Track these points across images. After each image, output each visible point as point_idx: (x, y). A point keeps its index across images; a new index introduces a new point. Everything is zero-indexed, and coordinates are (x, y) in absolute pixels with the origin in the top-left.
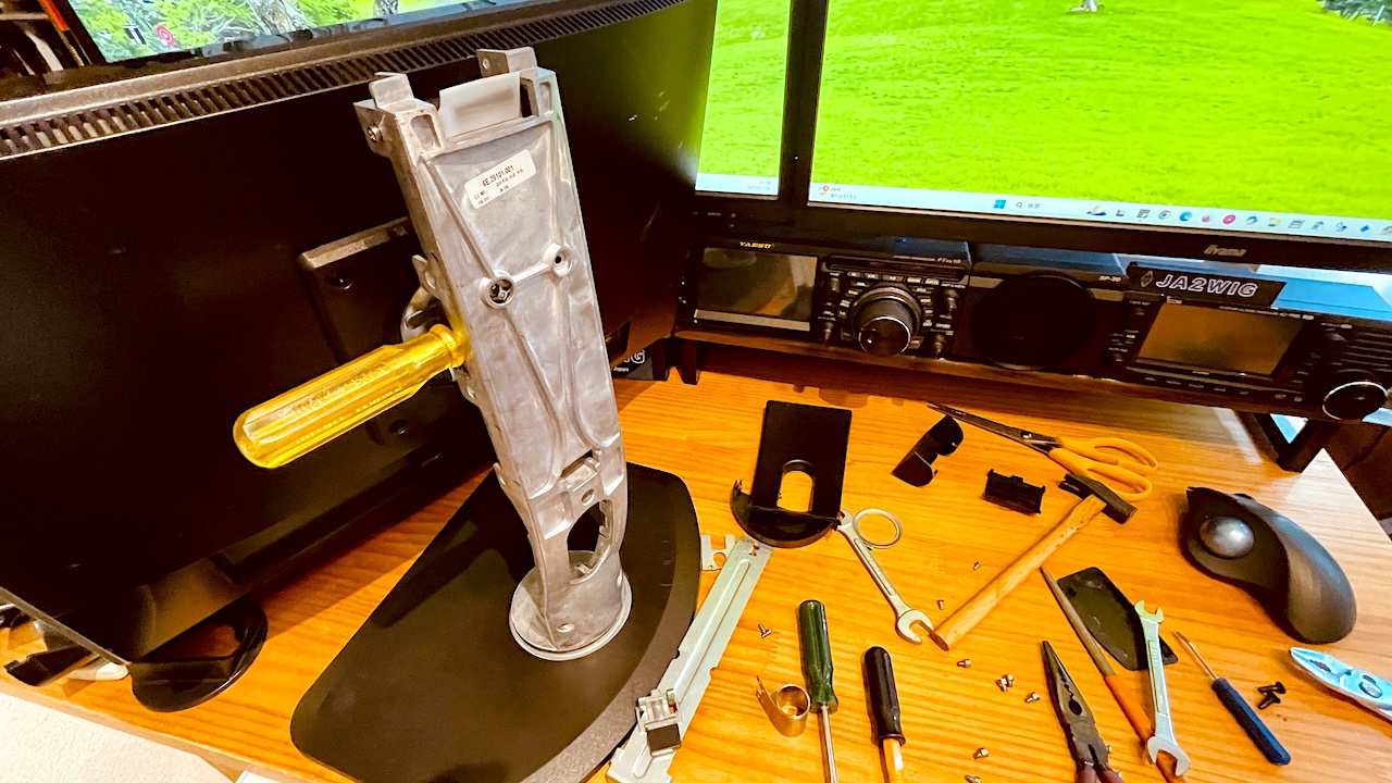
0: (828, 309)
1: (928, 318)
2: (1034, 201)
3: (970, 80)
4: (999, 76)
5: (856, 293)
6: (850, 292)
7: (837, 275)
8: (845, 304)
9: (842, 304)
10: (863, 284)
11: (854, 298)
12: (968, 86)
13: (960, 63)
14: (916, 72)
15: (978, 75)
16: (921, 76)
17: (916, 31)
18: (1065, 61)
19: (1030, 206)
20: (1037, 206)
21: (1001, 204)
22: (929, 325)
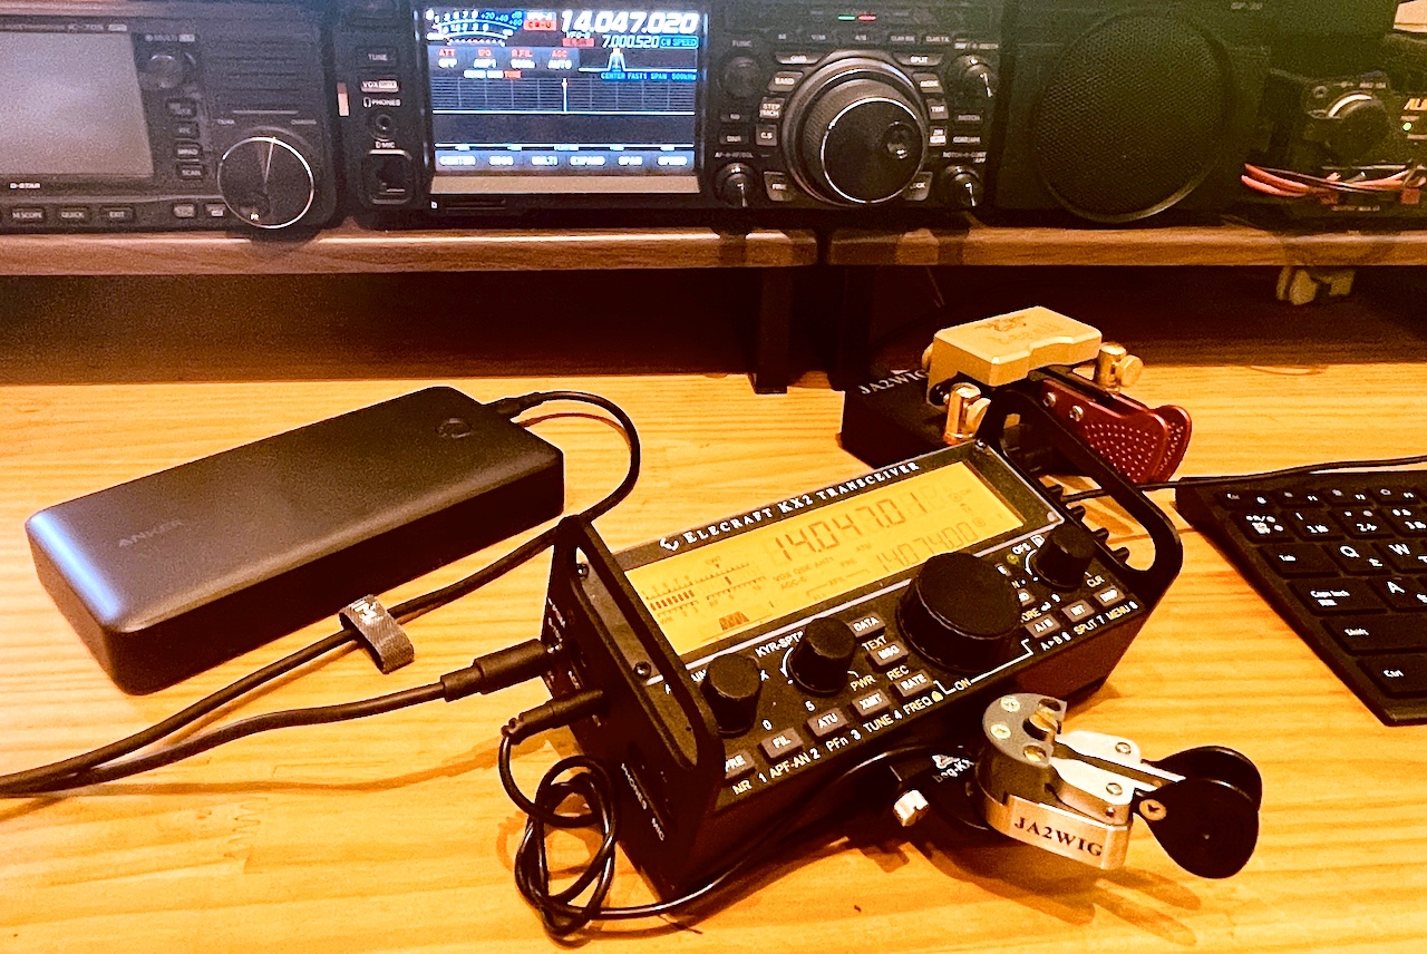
0: (734, 128)
1: (938, 124)
5: (791, 82)
6: (777, 81)
7: (746, 44)
8: (770, 110)
9: (764, 113)
10: (802, 60)
11: (785, 97)
22: (943, 140)
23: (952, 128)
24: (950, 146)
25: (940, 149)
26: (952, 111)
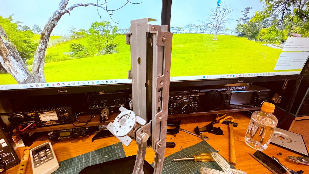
0: (171, 106)
2: (210, 76)
3: (197, 53)
4: (202, 52)
5: (177, 101)
7: (173, 97)
9: (175, 104)
12: (197, 54)
13: (195, 50)
14: (187, 52)
15: (198, 52)
16: (188, 53)
17: (186, 44)
18: (213, 49)
19: (209, 77)
20: (210, 77)
21: (204, 77)
22: (193, 105)
23: (194, 104)
24: (194, 105)
25: (193, 106)
26: (194, 103)
